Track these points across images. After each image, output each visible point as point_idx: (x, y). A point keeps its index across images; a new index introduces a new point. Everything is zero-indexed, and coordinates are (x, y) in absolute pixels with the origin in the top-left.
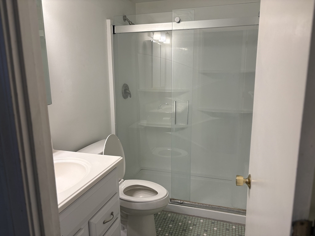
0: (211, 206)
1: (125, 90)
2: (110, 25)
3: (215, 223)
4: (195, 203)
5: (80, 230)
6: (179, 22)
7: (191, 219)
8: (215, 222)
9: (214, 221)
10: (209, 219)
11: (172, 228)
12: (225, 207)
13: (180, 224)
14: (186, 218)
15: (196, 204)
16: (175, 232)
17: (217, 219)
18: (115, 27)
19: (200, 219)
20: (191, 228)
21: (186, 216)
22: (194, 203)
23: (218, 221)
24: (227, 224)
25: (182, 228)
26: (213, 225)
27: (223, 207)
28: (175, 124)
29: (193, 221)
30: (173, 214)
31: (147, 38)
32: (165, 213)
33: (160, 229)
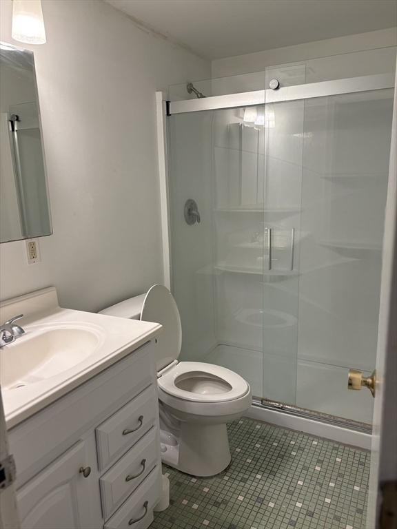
0: (334, 417)
1: (189, 210)
2: (161, 100)
3: (339, 450)
4: (305, 409)
5: (78, 442)
6: (277, 88)
7: (296, 438)
8: (340, 447)
9: (338, 446)
10: (329, 440)
11: (260, 450)
12: (361, 423)
13: (275, 444)
14: (286, 435)
15: (307, 411)
16: (263, 458)
17: (344, 442)
18: (170, 104)
19: (312, 439)
20: (294, 453)
21: (287, 432)
22: (303, 409)
23: (345, 445)
24: (363, 453)
25: (278, 452)
26: (336, 452)
27: (357, 422)
28: (270, 268)
29: (300, 442)
30: (264, 425)
31: (232, 119)
32: (251, 422)
33: (238, 450)
